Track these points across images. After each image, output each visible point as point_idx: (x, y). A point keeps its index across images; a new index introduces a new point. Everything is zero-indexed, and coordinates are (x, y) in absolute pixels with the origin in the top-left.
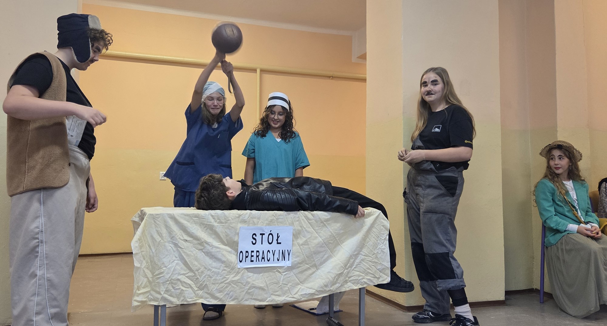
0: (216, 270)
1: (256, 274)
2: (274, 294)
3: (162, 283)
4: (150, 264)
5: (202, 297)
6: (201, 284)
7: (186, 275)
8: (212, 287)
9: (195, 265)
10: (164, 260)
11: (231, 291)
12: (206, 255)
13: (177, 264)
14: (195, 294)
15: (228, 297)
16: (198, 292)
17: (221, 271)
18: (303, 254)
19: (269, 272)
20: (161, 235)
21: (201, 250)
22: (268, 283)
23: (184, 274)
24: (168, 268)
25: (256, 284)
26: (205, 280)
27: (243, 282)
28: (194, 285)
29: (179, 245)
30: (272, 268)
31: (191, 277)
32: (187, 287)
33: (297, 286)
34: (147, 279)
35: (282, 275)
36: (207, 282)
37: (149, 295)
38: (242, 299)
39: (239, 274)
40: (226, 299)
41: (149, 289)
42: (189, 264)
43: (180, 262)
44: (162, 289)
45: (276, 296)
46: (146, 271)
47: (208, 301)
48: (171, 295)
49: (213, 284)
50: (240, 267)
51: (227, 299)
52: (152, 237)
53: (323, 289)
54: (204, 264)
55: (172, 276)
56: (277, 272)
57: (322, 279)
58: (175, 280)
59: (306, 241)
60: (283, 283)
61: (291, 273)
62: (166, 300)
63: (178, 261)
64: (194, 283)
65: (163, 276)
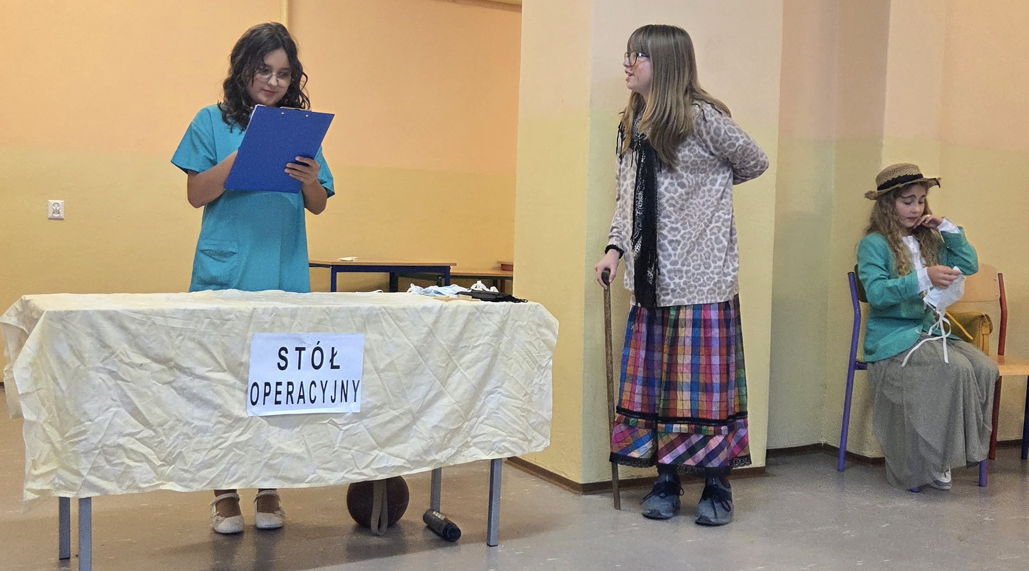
0: (201, 423)
1: (286, 430)
2: (323, 466)
3: (82, 452)
4: (56, 415)
5: (170, 479)
6: (170, 452)
7: (137, 437)
8: (194, 457)
9: (155, 414)
10: (87, 406)
11: (233, 464)
12: (179, 394)
13: (115, 415)
14: (157, 474)
15: (227, 476)
16: (163, 468)
17: (212, 425)
18: (385, 390)
19: (312, 424)
20: (81, 356)
21: (169, 383)
22: (310, 447)
23: (131, 435)
24: (96, 424)
25: (286, 448)
26: (177, 445)
27: (258, 444)
28: (155, 456)
29: (120, 374)
30: (319, 415)
31: (146, 440)
32: (138, 459)
33: (370, 453)
34: (50, 445)
35: (341, 430)
36: (182, 448)
37: (54, 479)
38: (256, 478)
39: (251, 430)
40: (223, 479)
41: (55, 467)
42: (144, 413)
43: (122, 410)
44: (84, 465)
45: (326, 472)
46: (48, 428)
47: (186, 486)
48: (102, 478)
49: (196, 451)
50: (252, 415)
51: (225, 479)
52: (60, 359)
53: (421, 458)
54: (176, 413)
55: (106, 438)
56: (331, 425)
57: (422, 439)
58: (112, 447)
59: (391, 364)
60: (341, 445)
61: (361, 427)
62: (93, 487)
63: (118, 406)
64: (153, 450)
65: (86, 439)
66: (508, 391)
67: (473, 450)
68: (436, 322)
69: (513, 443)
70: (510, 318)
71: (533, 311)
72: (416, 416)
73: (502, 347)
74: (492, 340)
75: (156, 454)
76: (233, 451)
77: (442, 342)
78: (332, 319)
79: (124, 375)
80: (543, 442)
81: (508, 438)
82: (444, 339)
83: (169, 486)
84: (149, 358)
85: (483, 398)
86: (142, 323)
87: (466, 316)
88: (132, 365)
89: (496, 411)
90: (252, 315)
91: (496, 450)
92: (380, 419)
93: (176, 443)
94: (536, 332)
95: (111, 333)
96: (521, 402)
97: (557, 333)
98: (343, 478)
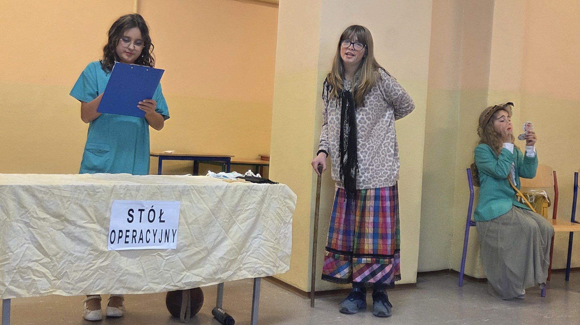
0: (79, 254)
1: (131, 259)
2: (152, 281)
3: (6, 271)
5: (59, 288)
6: (60, 272)
7: (40, 262)
8: (74, 275)
9: (52, 248)
10: (10, 243)
11: (98, 279)
12: (67, 237)
13: (28, 248)
14: (51, 284)
15: (94, 286)
16: (55, 282)
17: (86, 256)
18: (192, 235)
19: (147, 255)
20: (8, 212)
21: (61, 230)
22: (145, 269)
23: (36, 261)
24: (15, 254)
25: (131, 270)
26: (64, 267)
27: (114, 267)
28: (51, 274)
29: (31, 224)
30: (151, 250)
31: (46, 264)
32: (40, 276)
33: (181, 273)
35: (164, 259)
36: (67, 269)
38: (112, 288)
39: (109, 259)
40: (92, 288)
42: (45, 248)
43: (31, 246)
44: (7, 280)
45: (154, 284)
47: (68, 293)
48: (18, 287)
49: (75, 271)
50: (111, 250)
53: (212, 276)
54: (64, 248)
55: (21, 263)
56: (159, 256)
57: (213, 265)
58: (25, 268)
59: (196, 220)
60: (164, 269)
61: (176, 258)
62: (11, 292)
63: (29, 243)
64: (50, 271)
65: (8, 263)
66: (266, 237)
67: (244, 272)
68: (224, 195)
69: (267, 268)
70: (268, 193)
71: (282, 189)
72: (209, 252)
73: (263, 211)
74: (257, 207)
75: (51, 273)
76: (98, 271)
77: (227, 207)
78: (162, 192)
79: (34, 225)
80: (286, 267)
81: (265, 265)
82: (227, 205)
83: (58, 293)
84: (49, 215)
85: (250, 241)
86: (46, 193)
87: (242, 192)
88: (39, 219)
89: (258, 249)
90: (113, 189)
91: (257, 272)
92: (188, 253)
93: (63, 267)
94: (283, 202)
95: (27, 199)
96: (273, 244)
97: (296, 202)
98: (165, 288)
